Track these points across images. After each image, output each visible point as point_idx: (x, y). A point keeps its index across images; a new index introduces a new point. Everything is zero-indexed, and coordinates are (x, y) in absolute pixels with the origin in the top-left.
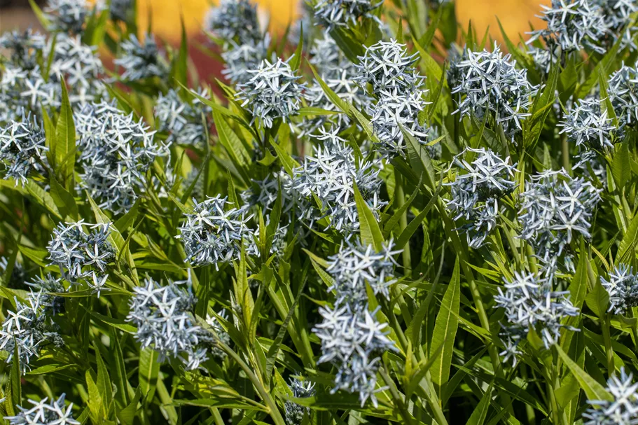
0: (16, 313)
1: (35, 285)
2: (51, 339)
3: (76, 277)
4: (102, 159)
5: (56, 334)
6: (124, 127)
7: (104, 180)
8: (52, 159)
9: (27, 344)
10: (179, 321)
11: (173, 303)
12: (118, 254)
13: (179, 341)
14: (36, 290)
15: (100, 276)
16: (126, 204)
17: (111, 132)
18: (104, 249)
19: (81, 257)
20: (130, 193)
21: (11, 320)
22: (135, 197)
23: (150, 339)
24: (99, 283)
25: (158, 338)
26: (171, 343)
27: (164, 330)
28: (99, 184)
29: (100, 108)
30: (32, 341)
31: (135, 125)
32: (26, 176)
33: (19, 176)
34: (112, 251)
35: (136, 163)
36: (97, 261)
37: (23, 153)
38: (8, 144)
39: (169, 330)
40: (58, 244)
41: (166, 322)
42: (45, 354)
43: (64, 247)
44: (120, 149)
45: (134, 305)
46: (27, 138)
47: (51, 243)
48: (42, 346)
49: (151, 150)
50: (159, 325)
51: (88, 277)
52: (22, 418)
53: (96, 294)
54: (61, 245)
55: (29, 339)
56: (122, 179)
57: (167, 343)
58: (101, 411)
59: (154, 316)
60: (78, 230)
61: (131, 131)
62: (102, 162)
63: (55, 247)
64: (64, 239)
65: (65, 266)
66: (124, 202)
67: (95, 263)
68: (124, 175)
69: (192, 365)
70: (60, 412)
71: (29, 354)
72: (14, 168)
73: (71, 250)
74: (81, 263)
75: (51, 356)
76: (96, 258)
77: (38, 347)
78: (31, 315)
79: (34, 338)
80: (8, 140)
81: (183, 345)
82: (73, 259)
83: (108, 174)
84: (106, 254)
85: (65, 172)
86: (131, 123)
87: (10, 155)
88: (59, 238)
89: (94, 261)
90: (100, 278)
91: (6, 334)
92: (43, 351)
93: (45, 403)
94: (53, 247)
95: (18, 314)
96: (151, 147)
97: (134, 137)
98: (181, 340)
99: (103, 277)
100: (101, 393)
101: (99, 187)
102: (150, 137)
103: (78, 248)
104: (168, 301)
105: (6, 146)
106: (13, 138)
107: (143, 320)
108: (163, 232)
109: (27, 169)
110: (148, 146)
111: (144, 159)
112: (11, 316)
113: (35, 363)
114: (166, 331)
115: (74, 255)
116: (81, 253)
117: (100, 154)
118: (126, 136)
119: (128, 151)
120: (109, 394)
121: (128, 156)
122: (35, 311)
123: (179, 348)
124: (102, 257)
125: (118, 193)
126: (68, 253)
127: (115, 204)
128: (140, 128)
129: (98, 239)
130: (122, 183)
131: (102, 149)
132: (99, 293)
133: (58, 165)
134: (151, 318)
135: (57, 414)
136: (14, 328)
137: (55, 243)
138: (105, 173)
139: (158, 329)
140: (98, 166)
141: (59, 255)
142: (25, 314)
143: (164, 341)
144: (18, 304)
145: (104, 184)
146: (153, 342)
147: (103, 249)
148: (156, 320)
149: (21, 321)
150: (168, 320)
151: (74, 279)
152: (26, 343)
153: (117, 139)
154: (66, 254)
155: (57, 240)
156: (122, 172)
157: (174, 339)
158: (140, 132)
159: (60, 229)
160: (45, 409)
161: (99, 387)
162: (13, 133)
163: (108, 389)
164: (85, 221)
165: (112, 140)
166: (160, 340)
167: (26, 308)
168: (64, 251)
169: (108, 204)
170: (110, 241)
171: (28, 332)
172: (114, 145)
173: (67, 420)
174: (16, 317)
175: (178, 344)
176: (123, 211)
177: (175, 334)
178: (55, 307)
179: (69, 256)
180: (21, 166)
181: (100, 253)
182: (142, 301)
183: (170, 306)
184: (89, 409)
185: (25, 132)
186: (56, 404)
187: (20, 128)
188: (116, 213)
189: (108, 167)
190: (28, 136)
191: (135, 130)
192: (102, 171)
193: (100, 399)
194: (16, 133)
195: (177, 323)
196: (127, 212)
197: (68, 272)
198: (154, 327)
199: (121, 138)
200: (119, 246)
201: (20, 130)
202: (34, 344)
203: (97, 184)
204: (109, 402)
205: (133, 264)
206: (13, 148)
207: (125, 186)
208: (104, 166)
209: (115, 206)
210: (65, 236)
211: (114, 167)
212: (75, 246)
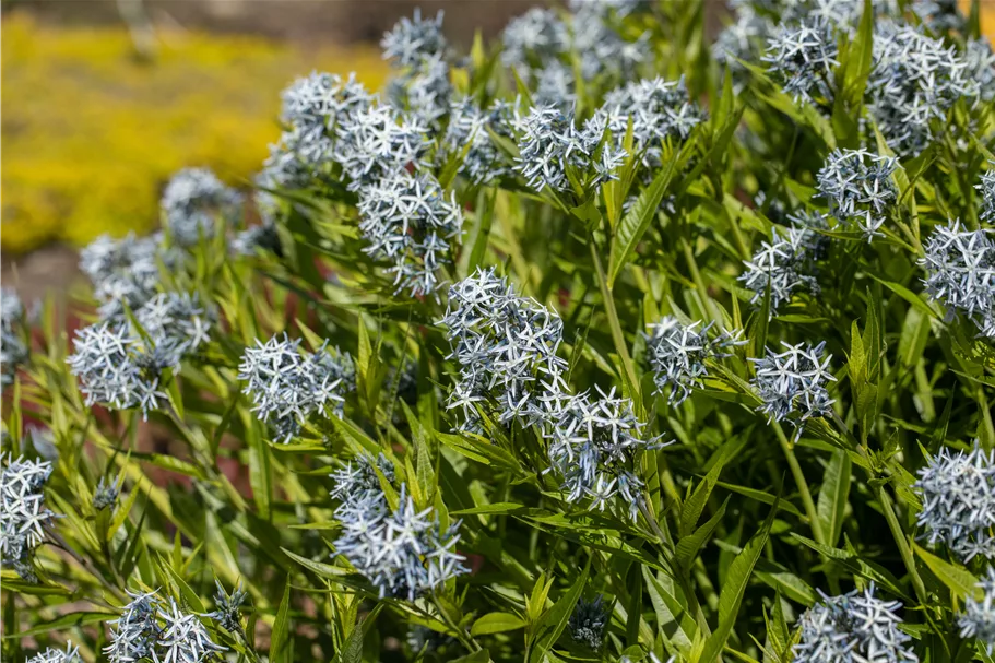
0: (772, 246)
1: (798, 221)
2: (808, 284)
3: (847, 215)
4: (897, 86)
5: (814, 279)
6: (930, 52)
7: (897, 114)
8: (840, 80)
9: (780, 285)
10: (983, 275)
11: (981, 252)
12: (900, 196)
13: (978, 298)
14: (798, 227)
15: (875, 217)
16: (917, 144)
17: (914, 56)
18: (885, 187)
19: (857, 192)
20: (924, 130)
21: (764, 254)
22: (929, 137)
23: (943, 291)
24: (873, 226)
25: (953, 292)
26: (969, 299)
27: (963, 282)
28: (890, 119)
29: (903, 33)
30: (785, 282)
31: (943, 52)
32: (808, 92)
33: (800, 92)
34: (893, 191)
35: (937, 98)
36: (875, 199)
37: (809, 65)
38: (793, 51)
39: (969, 284)
40: (831, 173)
41: (967, 273)
42: (796, 302)
43: (839, 177)
44: (922, 78)
45: (931, 247)
46: (816, 49)
47: (822, 170)
48: (795, 291)
49: (958, 85)
50: (958, 276)
51: (861, 218)
52: (770, 363)
53: (868, 238)
54: (835, 175)
55: (782, 279)
56: (918, 114)
57: (964, 299)
58: (862, 371)
59: (956, 263)
60: (858, 160)
61: (937, 58)
62: (897, 90)
63: (828, 175)
64: (840, 167)
65: (835, 200)
66: (915, 141)
67: (872, 202)
68: (922, 109)
69: (987, 331)
70: (816, 363)
71: (779, 297)
72: (796, 81)
73: (846, 182)
74: (856, 199)
75: (803, 305)
76: (875, 195)
77: (790, 292)
78: (789, 252)
79: (789, 279)
80: (794, 46)
81: (982, 305)
82: (847, 193)
83: (902, 105)
84: (885, 193)
85: (852, 97)
86: (940, 50)
87: (793, 66)
88: (834, 166)
89: (871, 198)
90: (875, 221)
91: (756, 268)
92: (795, 298)
93: (800, 348)
94: (824, 176)
95: (774, 247)
96: (958, 81)
97: (940, 66)
98: (982, 299)
99: (878, 219)
100: (865, 351)
101: (889, 122)
102: (959, 70)
103: (855, 180)
104: (974, 249)
105: (790, 54)
106: (801, 46)
107: (940, 265)
108: (954, 188)
109: (810, 85)
110: (955, 79)
111: (947, 94)
112: (766, 249)
113: (784, 308)
114: (965, 284)
115: (849, 188)
116: (857, 187)
117: (897, 80)
118: (931, 63)
119: (931, 81)
120: (875, 353)
121: (930, 87)
122: (795, 248)
123: (977, 307)
124: (882, 195)
125: (910, 129)
126: (842, 184)
127: (903, 142)
128: (950, 57)
129: (880, 174)
130: (917, 117)
131: (899, 75)
132: (871, 238)
133: (845, 88)
134: (951, 265)
135: (811, 363)
136: (766, 264)
137: (828, 171)
138: (898, 104)
139: (956, 280)
140: (892, 94)
141: (831, 185)
142: (782, 249)
143: (959, 296)
144: (775, 237)
145: (895, 119)
146: (946, 296)
147: (883, 187)
148: (956, 268)
149: (777, 257)
150: (971, 272)
151: (844, 218)
152: (778, 283)
153: (920, 65)
154: (839, 185)
155: (831, 167)
156: (919, 105)
157: (973, 296)
158: (949, 61)
159: (836, 156)
160: (799, 356)
161: (864, 342)
162: (801, 39)
163: (875, 346)
164: (867, 151)
165: (915, 66)
166: (955, 295)
167: (784, 242)
168: (838, 182)
169: (895, 142)
170: (892, 178)
171: (782, 270)
172: (915, 72)
173: (823, 373)
174: (772, 250)
175: (976, 302)
176: (912, 152)
177: (975, 288)
178: (818, 250)
179: (842, 188)
180: (805, 80)
181: (880, 191)
182: (943, 244)
183: (975, 256)
184: (848, 367)
185: (815, 40)
186: (812, 351)
187: (811, 36)
188: (904, 154)
189: (903, 98)
190: (818, 46)
191: (944, 58)
192: (895, 101)
193: (863, 358)
194: (805, 40)
195: (980, 279)
196: (917, 155)
197: (838, 208)
198: (951, 277)
199: (925, 64)
200: (901, 188)
201: (810, 37)
202: (788, 285)
203: (887, 118)
204: (873, 363)
205: (915, 213)
206: (798, 58)
207: (920, 122)
208: (899, 95)
209: (904, 145)
210: (840, 164)
211: (910, 99)
212: (852, 178)
